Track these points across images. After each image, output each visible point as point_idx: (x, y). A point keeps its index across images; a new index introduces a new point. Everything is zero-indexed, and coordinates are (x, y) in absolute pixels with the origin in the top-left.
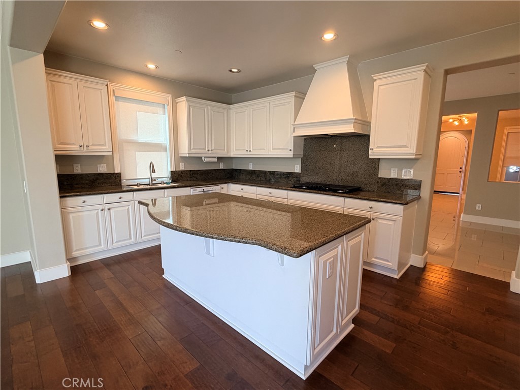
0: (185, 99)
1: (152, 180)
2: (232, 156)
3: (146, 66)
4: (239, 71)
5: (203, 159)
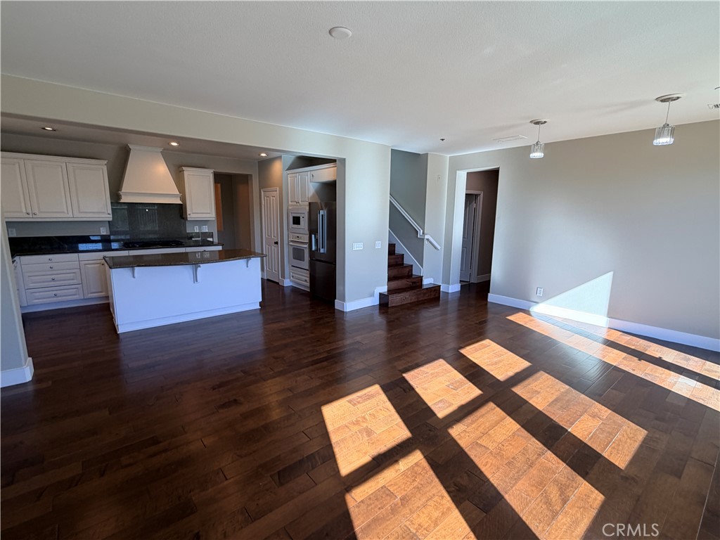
4: (54, 130)
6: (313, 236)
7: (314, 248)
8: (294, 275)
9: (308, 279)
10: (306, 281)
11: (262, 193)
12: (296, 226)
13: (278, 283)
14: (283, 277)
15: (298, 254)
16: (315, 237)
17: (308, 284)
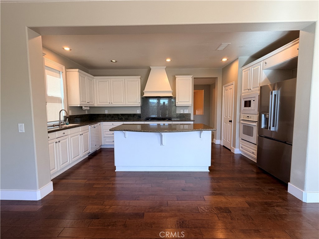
0: (78, 70)
1: (61, 122)
2: (96, 105)
3: (64, 49)
4: (116, 62)
5: (83, 107)
6: (263, 115)
7: (263, 126)
8: (243, 146)
9: (256, 152)
10: (253, 153)
11: (224, 88)
12: (247, 108)
13: (230, 150)
14: (234, 146)
15: (247, 130)
16: (265, 116)
17: (256, 157)
